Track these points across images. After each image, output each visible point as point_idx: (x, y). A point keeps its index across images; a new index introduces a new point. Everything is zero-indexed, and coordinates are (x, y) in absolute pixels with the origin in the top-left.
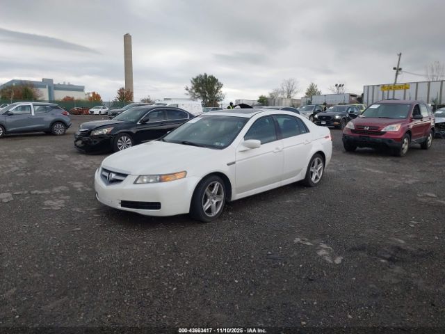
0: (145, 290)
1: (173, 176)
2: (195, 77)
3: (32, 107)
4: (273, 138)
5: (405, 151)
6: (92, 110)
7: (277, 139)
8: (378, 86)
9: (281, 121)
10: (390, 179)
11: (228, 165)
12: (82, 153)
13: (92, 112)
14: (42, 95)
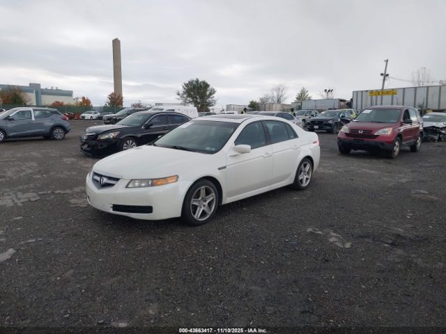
0: (185, 270)
1: (164, 180)
2: (187, 82)
3: (32, 112)
4: (263, 143)
5: (396, 154)
6: (83, 115)
7: (267, 144)
8: (367, 91)
9: (270, 126)
10: (385, 179)
11: (219, 169)
12: (89, 157)
13: (83, 117)
14: (30, 100)
